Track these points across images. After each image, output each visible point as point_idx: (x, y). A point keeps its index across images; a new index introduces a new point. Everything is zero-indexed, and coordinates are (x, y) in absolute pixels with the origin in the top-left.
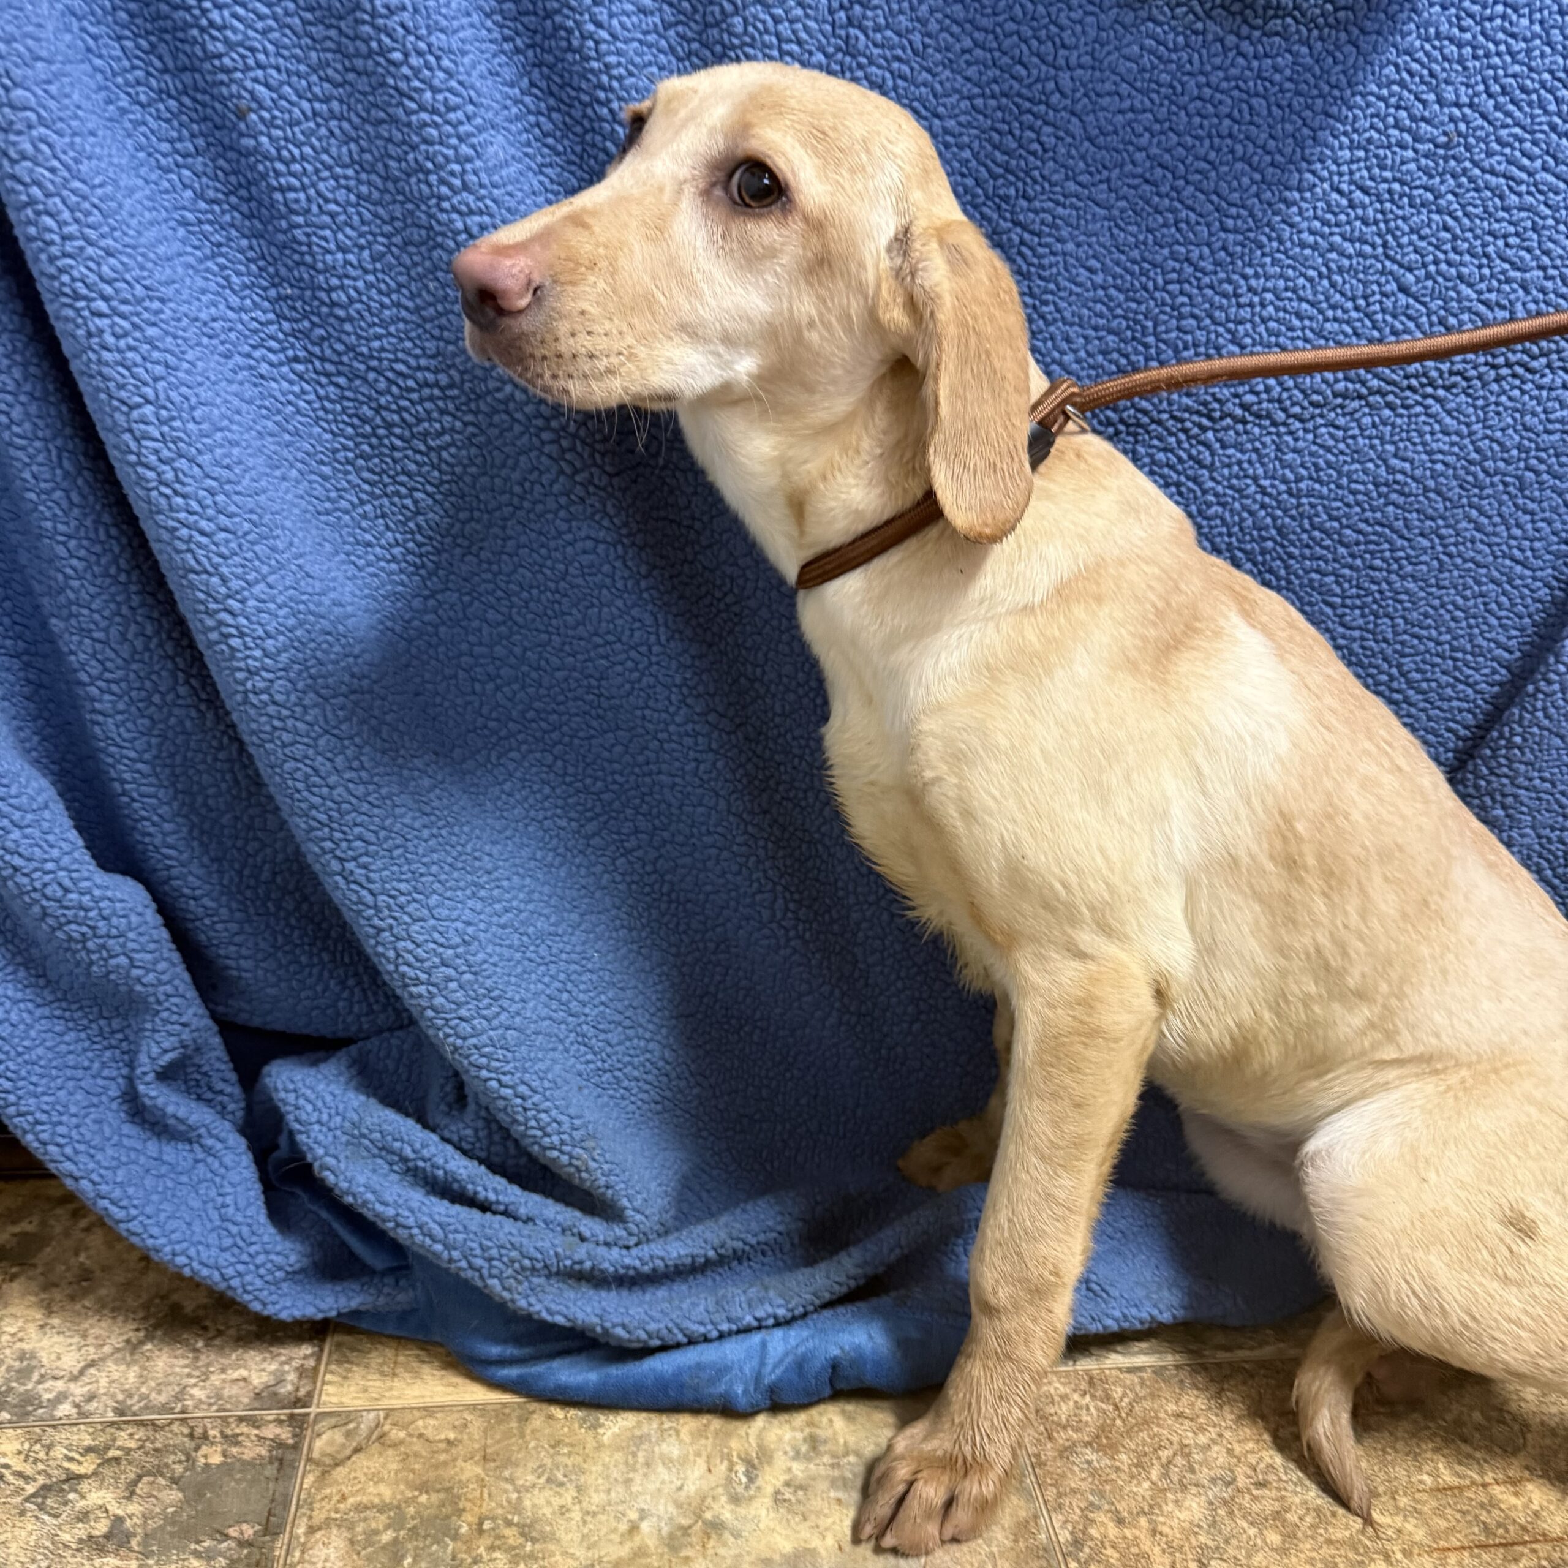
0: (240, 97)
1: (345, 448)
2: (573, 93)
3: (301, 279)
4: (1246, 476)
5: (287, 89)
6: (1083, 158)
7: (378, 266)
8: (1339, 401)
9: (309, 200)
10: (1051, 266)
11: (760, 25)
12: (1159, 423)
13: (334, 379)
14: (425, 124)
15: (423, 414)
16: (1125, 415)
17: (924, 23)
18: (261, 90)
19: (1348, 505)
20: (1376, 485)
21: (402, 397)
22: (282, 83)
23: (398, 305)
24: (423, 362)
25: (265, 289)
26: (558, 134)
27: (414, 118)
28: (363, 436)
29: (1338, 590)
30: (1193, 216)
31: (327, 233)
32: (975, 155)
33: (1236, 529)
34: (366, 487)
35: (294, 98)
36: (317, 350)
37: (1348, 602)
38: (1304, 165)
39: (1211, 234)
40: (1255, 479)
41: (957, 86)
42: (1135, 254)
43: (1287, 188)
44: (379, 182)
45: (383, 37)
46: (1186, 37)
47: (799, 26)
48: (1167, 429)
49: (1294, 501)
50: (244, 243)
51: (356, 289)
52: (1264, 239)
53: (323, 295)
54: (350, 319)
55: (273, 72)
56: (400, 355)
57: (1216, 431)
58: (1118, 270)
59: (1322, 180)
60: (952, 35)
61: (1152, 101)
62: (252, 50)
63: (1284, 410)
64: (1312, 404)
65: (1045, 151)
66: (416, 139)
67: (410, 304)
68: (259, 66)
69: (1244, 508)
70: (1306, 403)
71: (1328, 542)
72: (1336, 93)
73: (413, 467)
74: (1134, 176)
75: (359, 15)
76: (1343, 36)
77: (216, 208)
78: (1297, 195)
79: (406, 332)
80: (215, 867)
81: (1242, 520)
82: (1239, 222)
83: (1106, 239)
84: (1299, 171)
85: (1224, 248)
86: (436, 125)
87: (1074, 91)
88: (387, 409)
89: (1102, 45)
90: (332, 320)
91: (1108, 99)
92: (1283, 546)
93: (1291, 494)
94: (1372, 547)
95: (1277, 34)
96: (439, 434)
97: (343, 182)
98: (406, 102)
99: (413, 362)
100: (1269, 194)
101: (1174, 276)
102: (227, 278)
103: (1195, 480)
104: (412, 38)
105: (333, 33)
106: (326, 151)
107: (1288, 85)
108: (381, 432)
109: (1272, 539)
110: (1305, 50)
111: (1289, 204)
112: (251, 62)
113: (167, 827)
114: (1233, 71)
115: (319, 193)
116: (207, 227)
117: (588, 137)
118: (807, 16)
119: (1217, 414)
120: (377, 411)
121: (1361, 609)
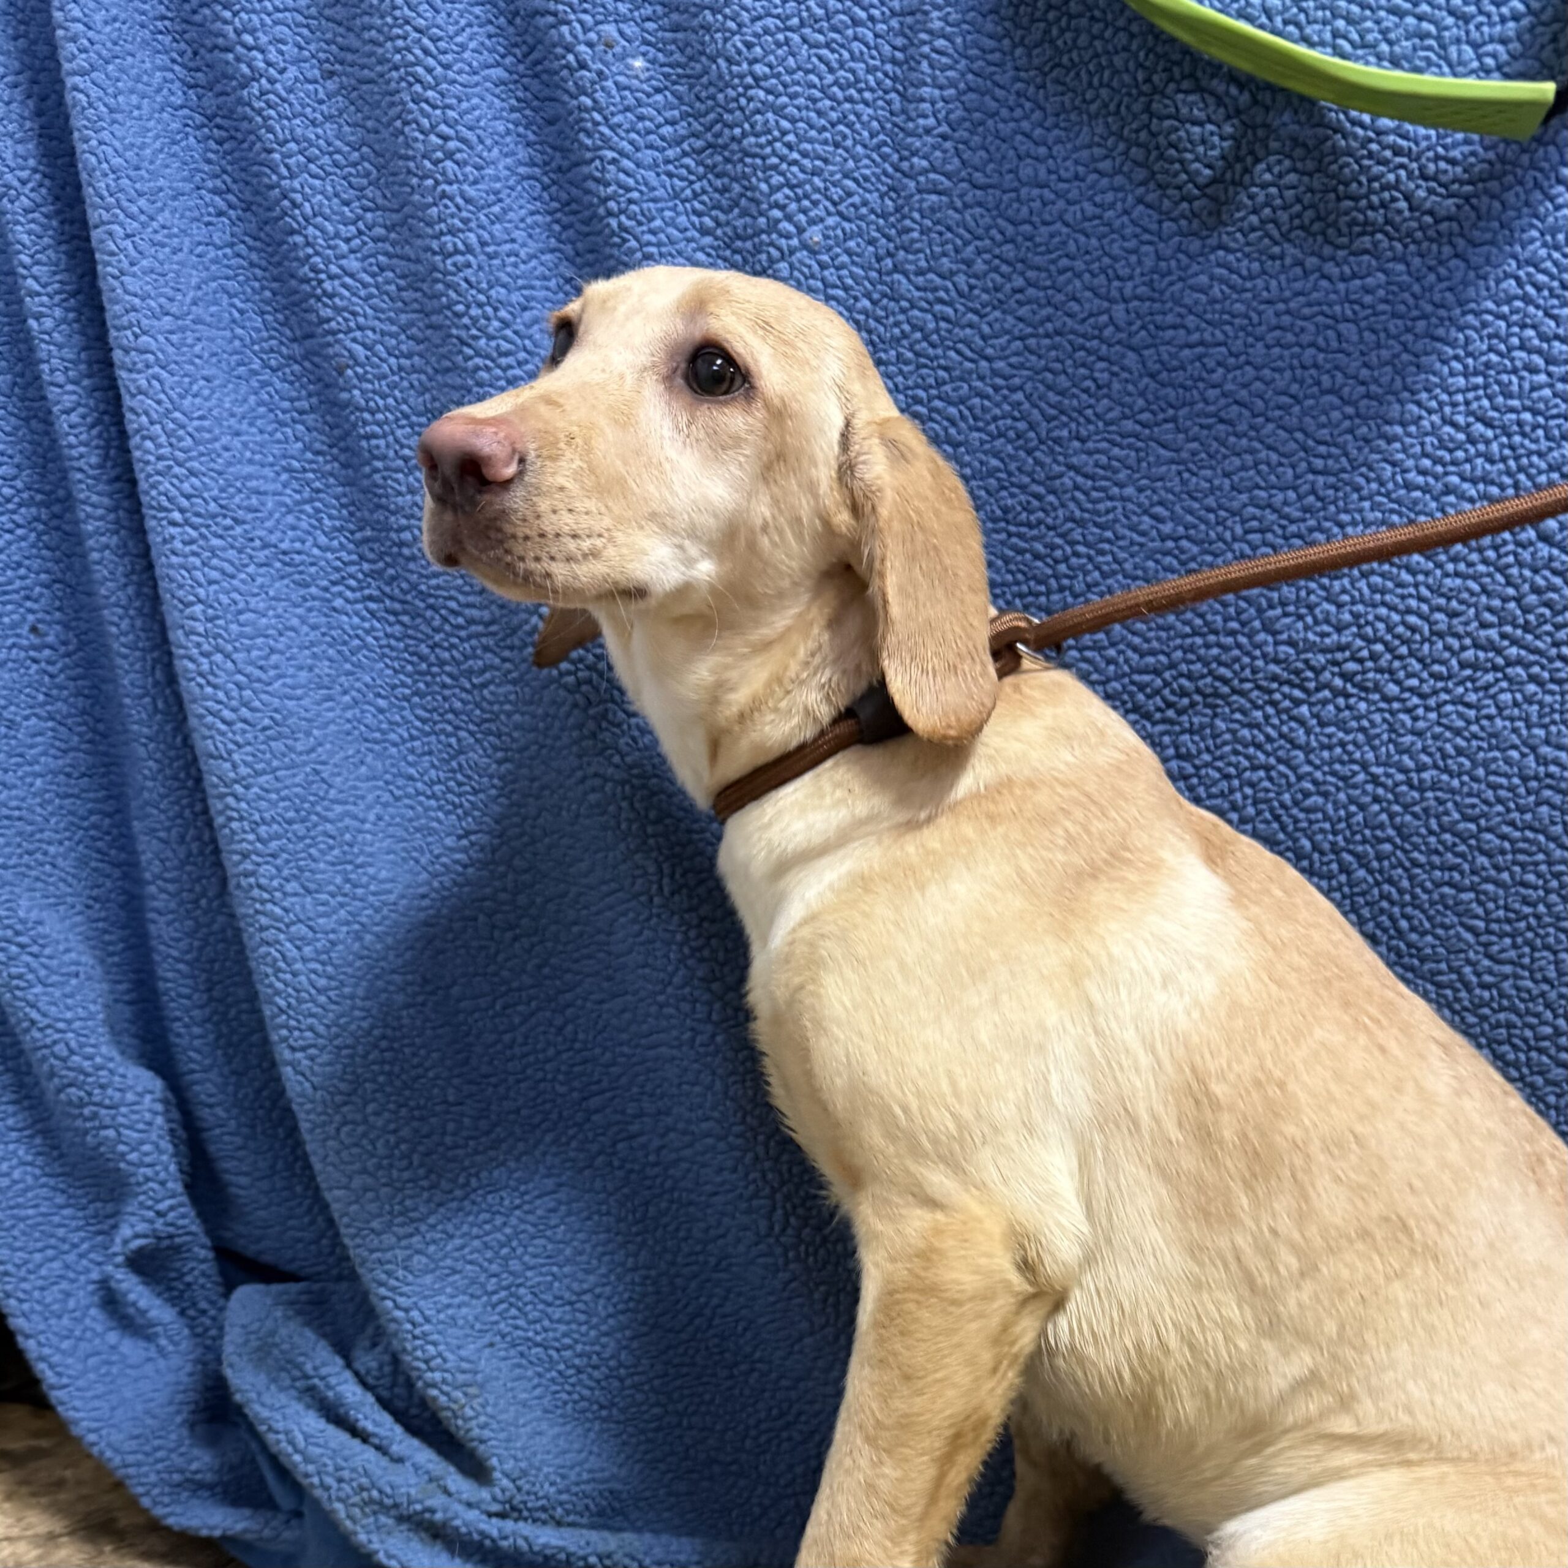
4: (1353, 761)
5: (379, 347)
6: (1142, 394)
8: (1468, 672)
10: (1108, 512)
12: (1242, 693)
16: (1201, 683)
17: (969, 263)
19: (1486, 802)
20: (1525, 779)
29: (1480, 911)
30: (1274, 457)
32: (1028, 397)
33: (1343, 825)
37: (1495, 926)
38: (1406, 395)
39: (1297, 477)
40: (1365, 766)
41: (1007, 326)
42: (1211, 501)
43: (1389, 423)
46: (1262, 263)
48: (1251, 701)
49: (1416, 795)
52: (1361, 481)
57: (1311, 705)
58: (1189, 518)
59: (1430, 412)
60: (1003, 276)
61: (1225, 333)
63: (1398, 682)
64: (1432, 675)
65: (1099, 387)
68: (360, 328)
69: (1352, 800)
70: (1425, 675)
71: (1462, 848)
72: (1443, 313)
74: (1208, 416)
76: (1447, 250)
78: (1398, 430)
81: (1350, 815)
82: (1330, 462)
83: (1175, 484)
84: (1401, 403)
85: (1313, 492)
87: (1130, 324)
89: (1163, 276)
91: (1170, 333)
92: (1405, 851)
93: (1412, 787)
94: (1521, 857)
95: (1366, 252)
100: (1365, 429)
101: (1255, 524)
103: (1286, 762)
107: (1382, 307)
109: (1389, 840)
110: (1401, 267)
111: (1390, 440)
114: (1315, 295)
119: (1312, 685)
121: (1513, 937)
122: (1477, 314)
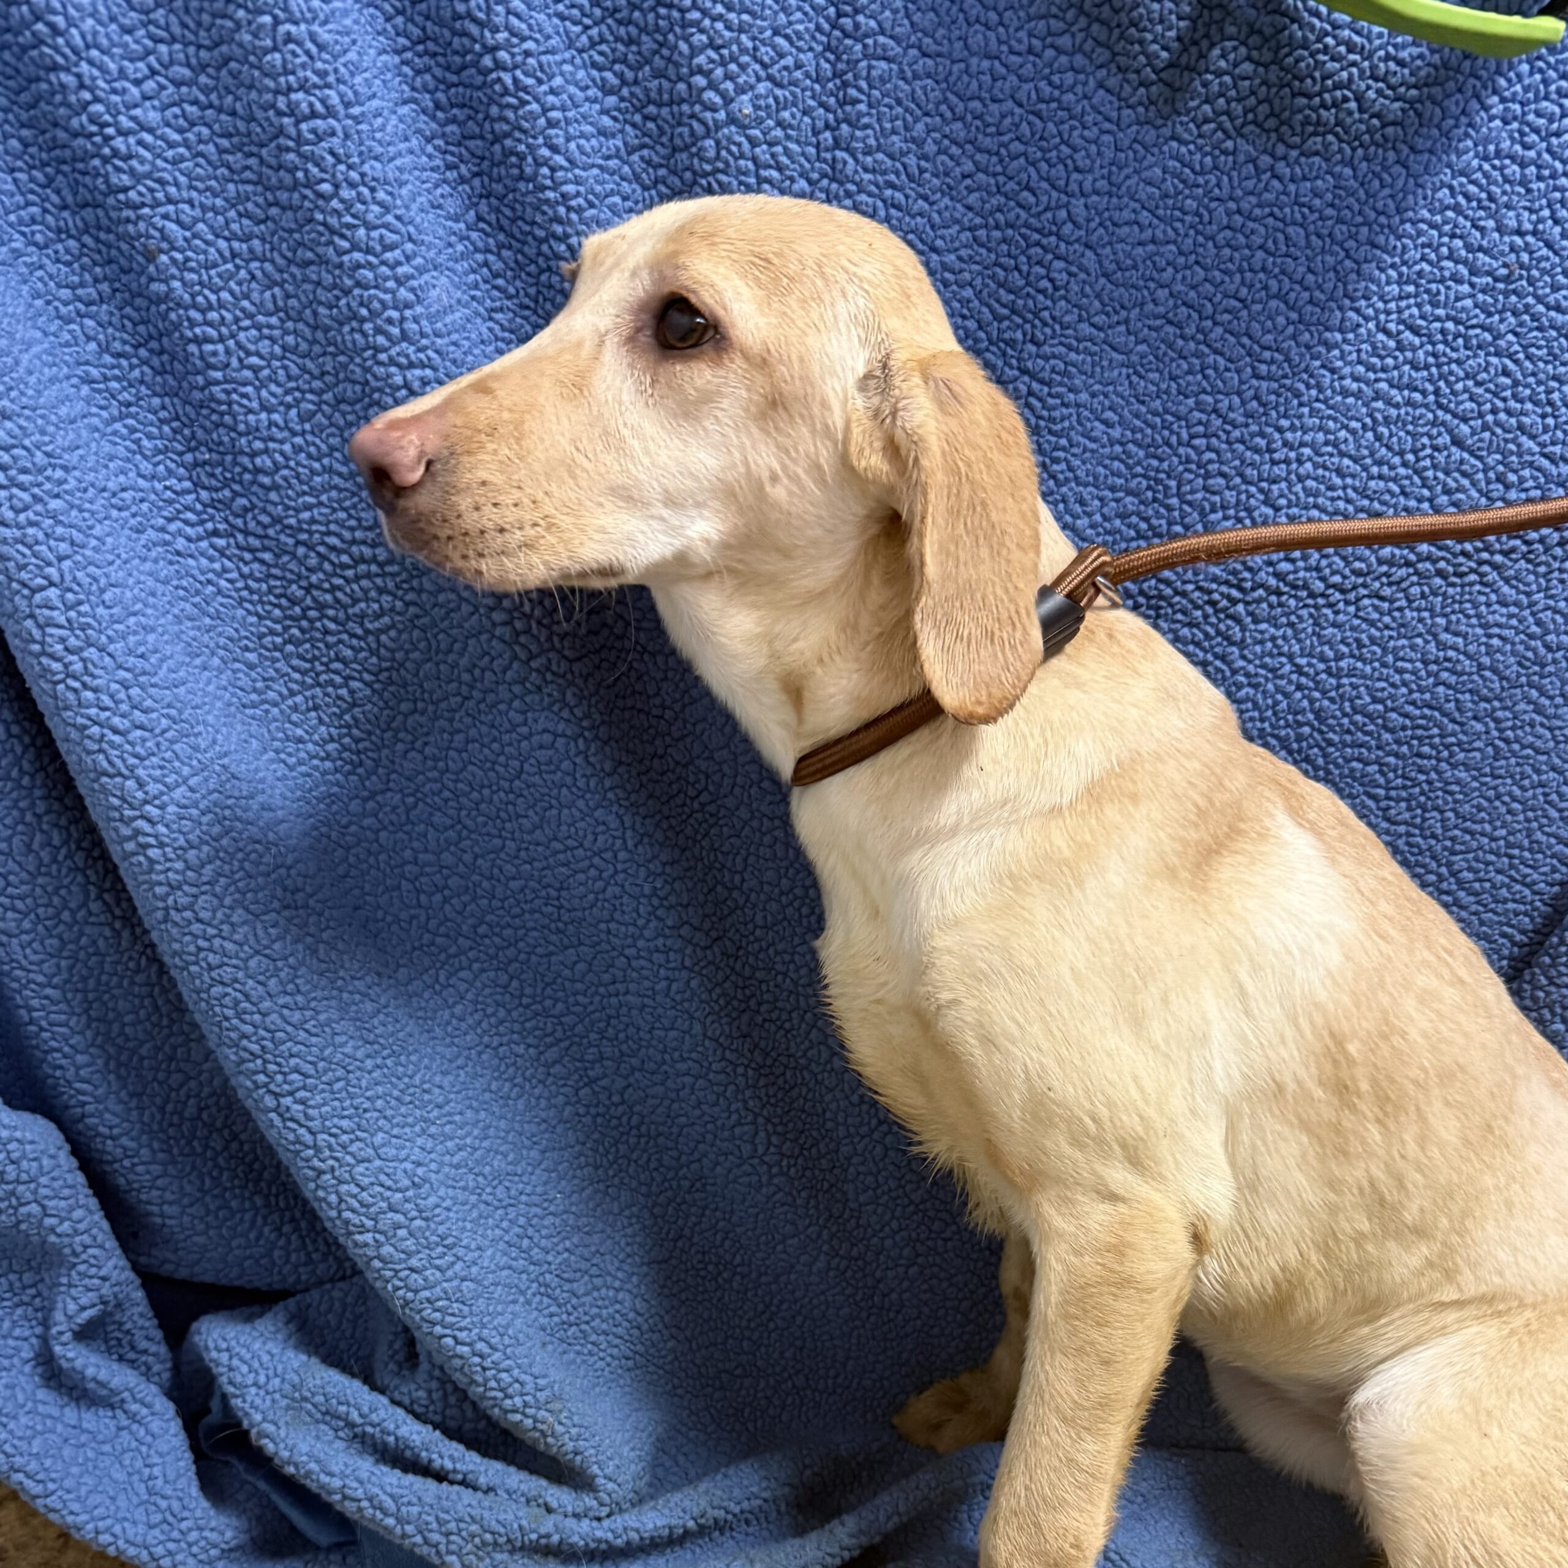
0: (149, 237)
1: (272, 632)
2: (527, 228)
3: (221, 443)
4: (1281, 654)
5: (201, 226)
6: (1098, 296)
7: (307, 426)
8: (1384, 568)
9: (228, 352)
10: (1062, 420)
11: (734, 149)
12: (1184, 594)
13: (259, 555)
14: (359, 266)
15: (359, 594)
16: (1145, 585)
17: (920, 143)
18: (172, 226)
19: (1393, 685)
20: (1425, 663)
21: (335, 575)
22: (196, 221)
23: (330, 470)
24: (358, 534)
26: (509, 273)
27: (346, 258)
28: (291, 618)
29: (1382, 781)
30: (1221, 361)
31: (249, 389)
32: (978, 294)
33: (1269, 713)
34: (297, 676)
35: (210, 237)
36: (239, 522)
37: (1393, 793)
38: (1347, 302)
39: (1241, 382)
40: (1291, 657)
41: (957, 215)
42: (1157, 404)
43: (1327, 329)
44: (307, 332)
45: (310, 166)
46: (1215, 158)
47: (779, 149)
48: (1192, 601)
49: (1333, 681)
50: (156, 401)
51: (282, 453)
52: (1301, 387)
53: (245, 460)
54: (276, 487)
55: (186, 207)
56: (333, 527)
57: (1247, 603)
58: (1138, 423)
59: (1367, 319)
60: (951, 158)
61: (1175, 230)
62: (161, 182)
63: (1323, 579)
64: (1354, 572)
65: (1056, 289)
66: (349, 282)
67: (344, 470)
68: (170, 200)
69: (1278, 689)
70: (1347, 572)
71: (1372, 727)
72: (1383, 220)
73: (348, 653)
74: (1156, 317)
75: (282, 141)
76: (1391, 155)
77: (124, 363)
78: (1338, 336)
79: (339, 501)
80: (134, 1103)
81: (1276, 703)
82: (1274, 368)
83: (1124, 389)
84: (1341, 308)
85: (1256, 397)
86: (370, 266)
87: (1088, 221)
88: (318, 588)
89: (1120, 168)
90: (255, 488)
91: (1126, 229)
92: (1321, 732)
93: (1330, 674)
94: (1420, 732)
95: (1317, 153)
96: (378, 616)
97: (266, 331)
98: (336, 239)
99: (347, 535)
100: (1307, 335)
101: (1201, 429)
102: (137, 442)
103: (1223, 658)
104: (342, 167)
105: (252, 161)
106: (246, 296)
107: (1330, 212)
108: (313, 614)
109: (1308, 724)
110: (1348, 171)
112: (160, 195)
113: (80, 1059)
114: (1267, 196)
115: (239, 345)
116: (114, 385)
117: (544, 278)
118: (788, 137)
119: (1248, 585)
120: (308, 590)
121: (1408, 800)
122: (1414, 223)
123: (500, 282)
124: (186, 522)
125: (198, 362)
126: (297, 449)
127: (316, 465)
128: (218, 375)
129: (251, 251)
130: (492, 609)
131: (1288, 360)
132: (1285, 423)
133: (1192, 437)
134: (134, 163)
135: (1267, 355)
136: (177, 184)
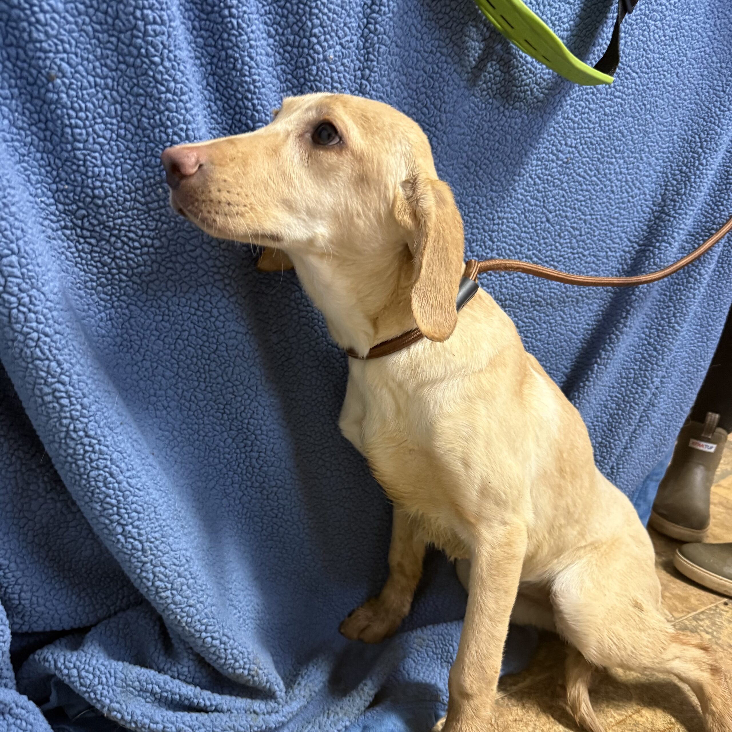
0: (50, 68)
1: (92, 280)
2: (232, 93)
3: (75, 180)
7: (126, 176)
9: (88, 134)
11: (325, 72)
13: (88, 240)
14: (169, 101)
15: (142, 262)
18: (64, 65)
20: (531, 302)
21: (130, 252)
22: (78, 64)
23: (135, 200)
24: (146, 233)
25: (49, 184)
26: (219, 112)
27: (163, 96)
28: (102, 273)
30: (481, 184)
31: (97, 155)
34: (102, 303)
35: (84, 74)
36: (79, 222)
39: (487, 192)
43: (515, 175)
44: (133, 129)
45: (150, 47)
47: (341, 75)
50: (39, 155)
51: (110, 189)
53: (89, 191)
54: (104, 206)
55: (73, 56)
56: (133, 228)
61: (471, 131)
62: (62, 41)
66: (162, 107)
67: (143, 200)
72: (534, 136)
75: (135, 32)
77: (22, 132)
79: (138, 215)
84: (519, 168)
85: (491, 199)
87: (446, 123)
88: (120, 258)
89: (458, 104)
90: (92, 206)
94: (527, 328)
97: (109, 126)
98: (159, 86)
99: (140, 233)
101: (472, 209)
102: (28, 176)
104: (166, 51)
105: (114, 39)
106: (101, 107)
107: (519, 131)
108: (114, 271)
111: (515, 182)
112: (60, 48)
115: (94, 131)
116: (17, 144)
117: (237, 117)
118: (345, 71)
120: (113, 259)
123: (215, 116)
124: (52, 221)
125: (70, 138)
126: (119, 188)
127: (128, 196)
128: (81, 145)
129: (106, 84)
130: (215, 273)
131: (502, 185)
132: (499, 209)
133: (469, 212)
134: (48, 29)
135: (496, 182)
136: (69, 43)
